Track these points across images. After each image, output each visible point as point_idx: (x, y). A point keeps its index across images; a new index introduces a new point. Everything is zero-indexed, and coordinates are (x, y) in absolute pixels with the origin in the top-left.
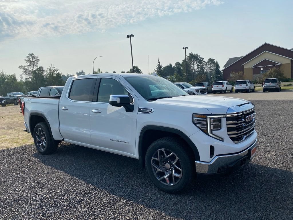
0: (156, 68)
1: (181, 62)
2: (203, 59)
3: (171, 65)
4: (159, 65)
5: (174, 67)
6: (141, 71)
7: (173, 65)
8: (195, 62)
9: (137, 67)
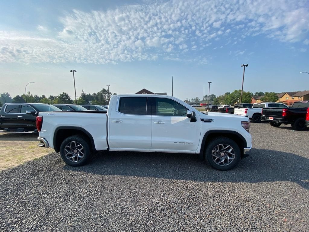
0: (81, 96)
1: (96, 93)
2: (111, 93)
3: (89, 94)
4: (83, 93)
5: (92, 96)
6: (70, 96)
7: (91, 95)
8: (106, 94)
9: (66, 94)
